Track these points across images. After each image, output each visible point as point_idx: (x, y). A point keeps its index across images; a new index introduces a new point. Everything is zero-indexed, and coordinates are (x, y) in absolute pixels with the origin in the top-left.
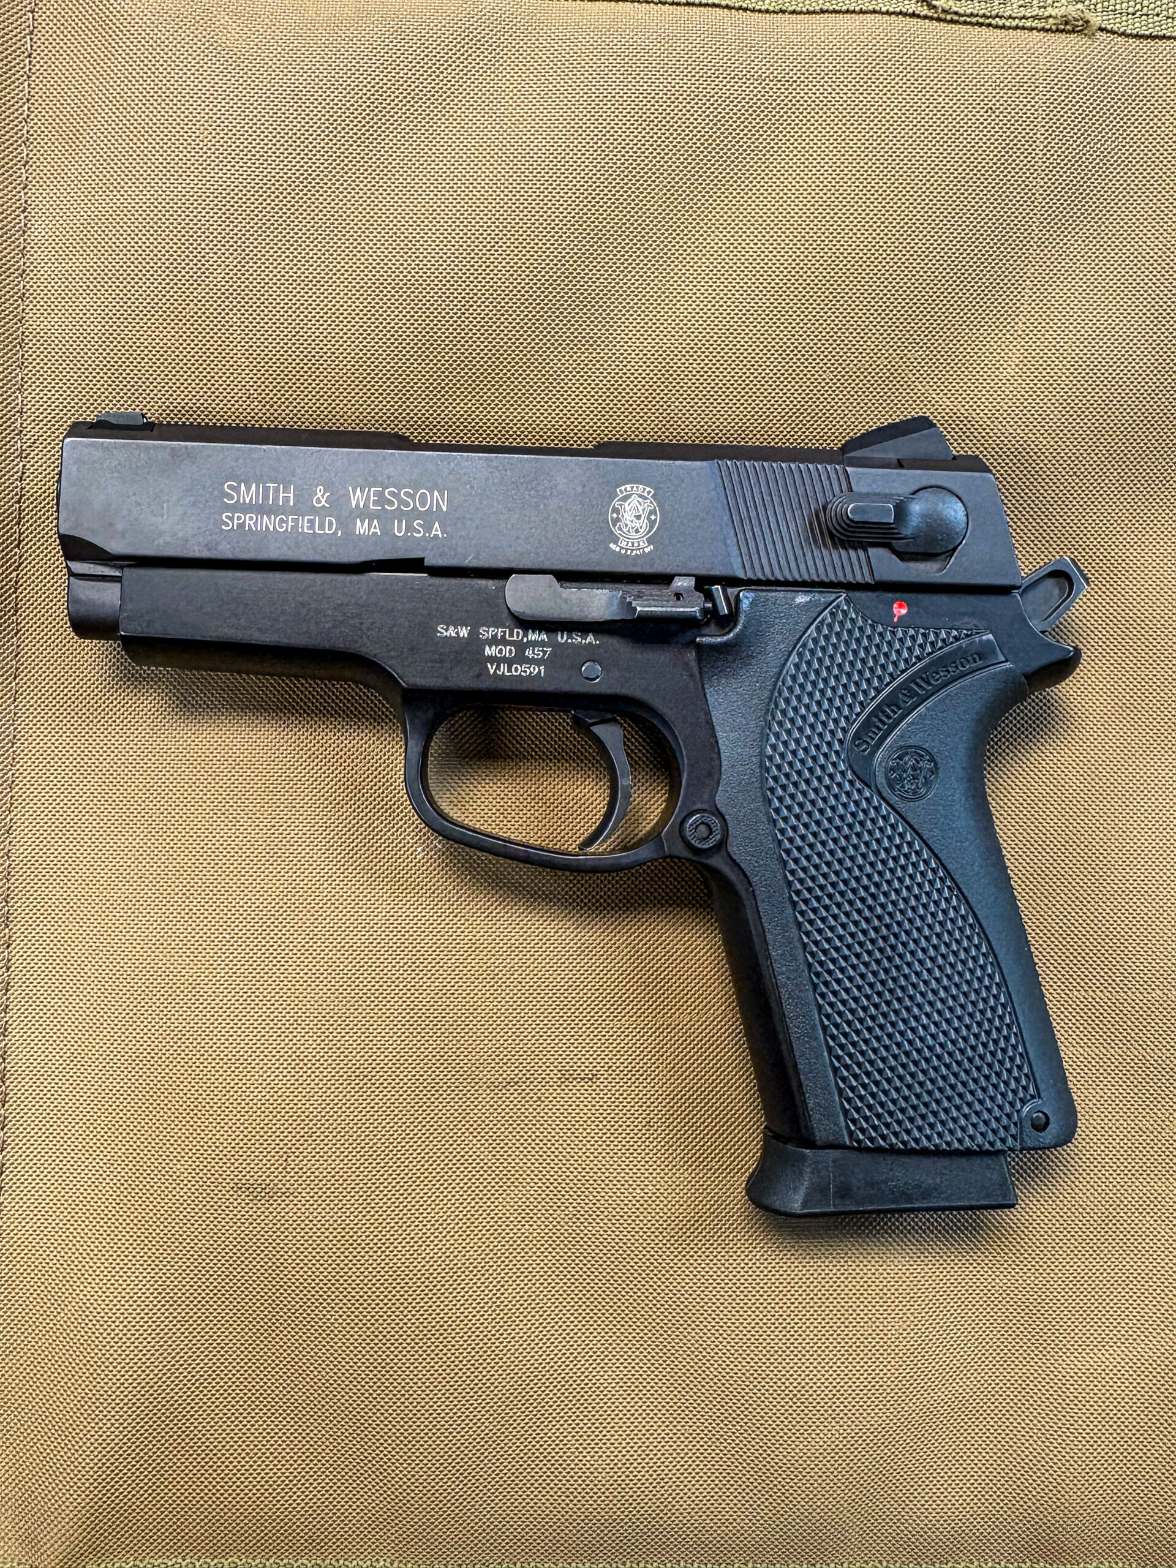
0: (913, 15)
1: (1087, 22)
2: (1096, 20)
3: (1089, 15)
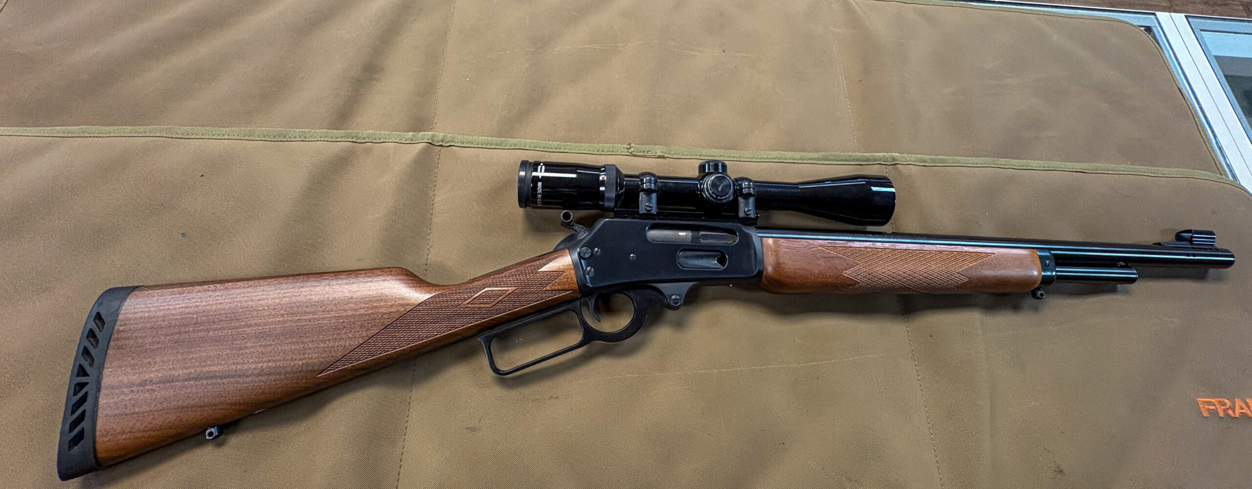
0: (628, 155)
1: (664, 156)
2: (666, 155)
3: (664, 155)
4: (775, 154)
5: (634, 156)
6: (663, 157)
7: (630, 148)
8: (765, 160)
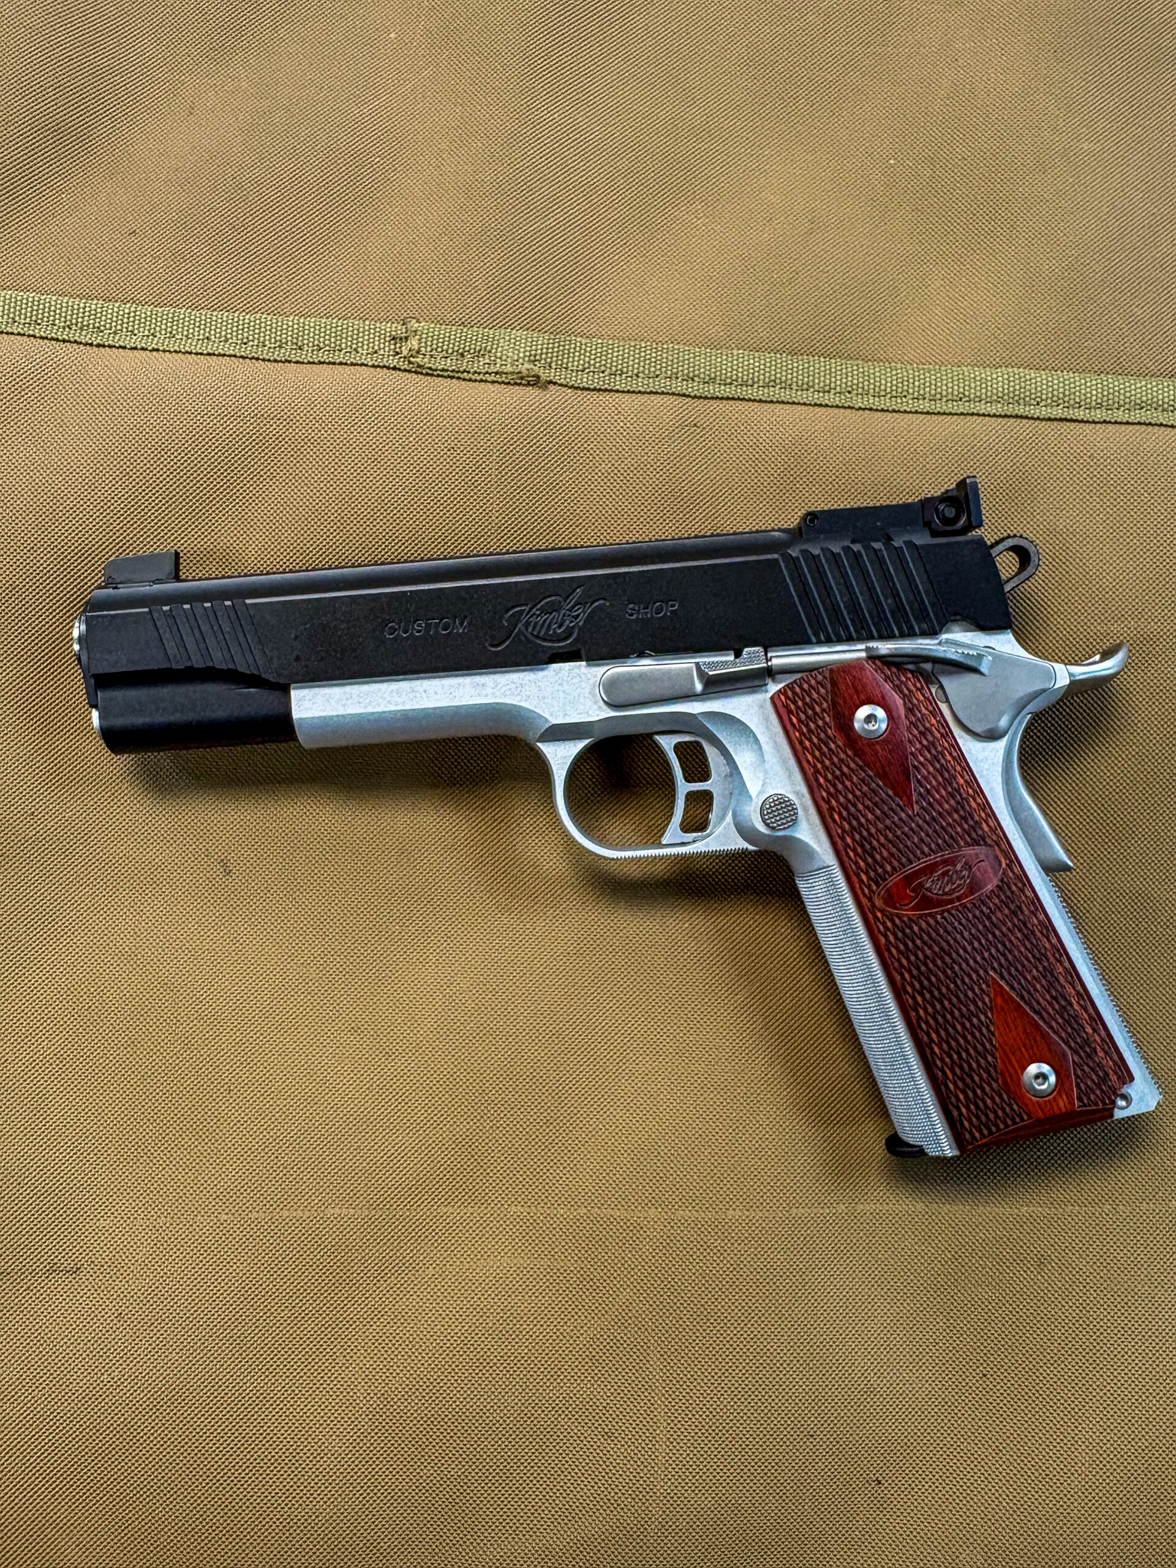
0: (395, 370)
1: (538, 377)
4: (999, 379)
5: (419, 370)
6: (535, 382)
7: (406, 338)
8: (950, 407)
